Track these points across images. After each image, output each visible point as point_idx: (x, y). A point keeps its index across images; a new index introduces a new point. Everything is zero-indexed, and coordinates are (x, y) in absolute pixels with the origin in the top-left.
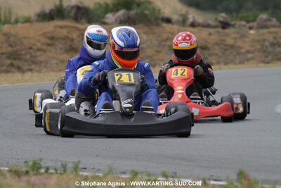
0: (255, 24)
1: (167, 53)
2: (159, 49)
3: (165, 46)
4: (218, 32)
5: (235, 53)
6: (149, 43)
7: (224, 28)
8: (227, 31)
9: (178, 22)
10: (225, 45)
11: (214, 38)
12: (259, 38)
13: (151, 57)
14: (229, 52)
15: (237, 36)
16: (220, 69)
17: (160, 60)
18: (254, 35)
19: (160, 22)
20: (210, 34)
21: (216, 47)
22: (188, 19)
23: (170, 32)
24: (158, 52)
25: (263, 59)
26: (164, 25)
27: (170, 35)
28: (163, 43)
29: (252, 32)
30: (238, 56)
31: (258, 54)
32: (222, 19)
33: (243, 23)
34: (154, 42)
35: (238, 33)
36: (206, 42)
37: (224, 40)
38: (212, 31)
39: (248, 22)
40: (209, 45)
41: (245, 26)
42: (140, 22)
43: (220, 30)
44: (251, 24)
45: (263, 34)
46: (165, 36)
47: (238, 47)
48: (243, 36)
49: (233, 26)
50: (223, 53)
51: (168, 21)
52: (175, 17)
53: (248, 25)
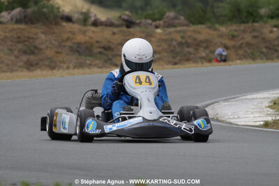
0: (161, 22)
1: (68, 55)
2: (60, 50)
3: (65, 46)
4: (122, 31)
6: (48, 43)
7: (128, 27)
8: (131, 30)
9: (78, 21)
11: (118, 38)
12: (165, 37)
13: (51, 58)
17: (60, 62)
18: (160, 34)
19: (60, 20)
22: (90, 17)
23: (70, 32)
24: (58, 53)
25: (171, 59)
26: (64, 24)
27: (70, 35)
28: (63, 44)
29: (159, 31)
31: (165, 54)
32: (126, 17)
33: (149, 21)
34: (53, 42)
35: (143, 32)
36: (109, 42)
38: (115, 30)
39: (154, 20)
40: (113, 46)
41: (151, 24)
42: (38, 21)
43: (124, 29)
44: (157, 22)
45: (170, 33)
46: (65, 36)
49: (138, 24)
51: (68, 19)
52: (75, 16)
53: (154, 24)
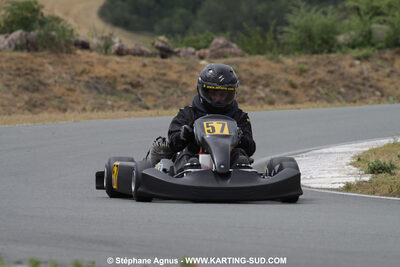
0: (207, 51)
1: (83, 93)
2: (72, 86)
3: (79, 81)
4: (155, 62)
5: (179, 93)
6: (56, 77)
7: (163, 57)
8: (168, 61)
9: (98, 48)
10: (166, 81)
11: (150, 71)
13: (60, 98)
14: (171, 91)
15: (183, 68)
16: (158, 115)
17: (73, 102)
19: (73, 47)
20: (144, 65)
21: (152, 84)
22: (113, 44)
23: (87, 63)
24: (69, 90)
26: (79, 52)
27: (87, 67)
28: (77, 78)
29: (203, 62)
30: (184, 98)
32: (160, 44)
33: (192, 50)
34: (64, 75)
35: (183, 64)
36: (139, 76)
37: (164, 75)
38: (146, 60)
39: (198, 48)
40: (143, 82)
41: (194, 54)
42: (45, 48)
43: (159, 59)
44: (202, 51)
46: (79, 68)
47: (184, 84)
48: (191, 69)
49: (177, 54)
50: (163, 93)
51: (85, 46)
52: (94, 41)
53: (197, 53)
